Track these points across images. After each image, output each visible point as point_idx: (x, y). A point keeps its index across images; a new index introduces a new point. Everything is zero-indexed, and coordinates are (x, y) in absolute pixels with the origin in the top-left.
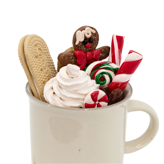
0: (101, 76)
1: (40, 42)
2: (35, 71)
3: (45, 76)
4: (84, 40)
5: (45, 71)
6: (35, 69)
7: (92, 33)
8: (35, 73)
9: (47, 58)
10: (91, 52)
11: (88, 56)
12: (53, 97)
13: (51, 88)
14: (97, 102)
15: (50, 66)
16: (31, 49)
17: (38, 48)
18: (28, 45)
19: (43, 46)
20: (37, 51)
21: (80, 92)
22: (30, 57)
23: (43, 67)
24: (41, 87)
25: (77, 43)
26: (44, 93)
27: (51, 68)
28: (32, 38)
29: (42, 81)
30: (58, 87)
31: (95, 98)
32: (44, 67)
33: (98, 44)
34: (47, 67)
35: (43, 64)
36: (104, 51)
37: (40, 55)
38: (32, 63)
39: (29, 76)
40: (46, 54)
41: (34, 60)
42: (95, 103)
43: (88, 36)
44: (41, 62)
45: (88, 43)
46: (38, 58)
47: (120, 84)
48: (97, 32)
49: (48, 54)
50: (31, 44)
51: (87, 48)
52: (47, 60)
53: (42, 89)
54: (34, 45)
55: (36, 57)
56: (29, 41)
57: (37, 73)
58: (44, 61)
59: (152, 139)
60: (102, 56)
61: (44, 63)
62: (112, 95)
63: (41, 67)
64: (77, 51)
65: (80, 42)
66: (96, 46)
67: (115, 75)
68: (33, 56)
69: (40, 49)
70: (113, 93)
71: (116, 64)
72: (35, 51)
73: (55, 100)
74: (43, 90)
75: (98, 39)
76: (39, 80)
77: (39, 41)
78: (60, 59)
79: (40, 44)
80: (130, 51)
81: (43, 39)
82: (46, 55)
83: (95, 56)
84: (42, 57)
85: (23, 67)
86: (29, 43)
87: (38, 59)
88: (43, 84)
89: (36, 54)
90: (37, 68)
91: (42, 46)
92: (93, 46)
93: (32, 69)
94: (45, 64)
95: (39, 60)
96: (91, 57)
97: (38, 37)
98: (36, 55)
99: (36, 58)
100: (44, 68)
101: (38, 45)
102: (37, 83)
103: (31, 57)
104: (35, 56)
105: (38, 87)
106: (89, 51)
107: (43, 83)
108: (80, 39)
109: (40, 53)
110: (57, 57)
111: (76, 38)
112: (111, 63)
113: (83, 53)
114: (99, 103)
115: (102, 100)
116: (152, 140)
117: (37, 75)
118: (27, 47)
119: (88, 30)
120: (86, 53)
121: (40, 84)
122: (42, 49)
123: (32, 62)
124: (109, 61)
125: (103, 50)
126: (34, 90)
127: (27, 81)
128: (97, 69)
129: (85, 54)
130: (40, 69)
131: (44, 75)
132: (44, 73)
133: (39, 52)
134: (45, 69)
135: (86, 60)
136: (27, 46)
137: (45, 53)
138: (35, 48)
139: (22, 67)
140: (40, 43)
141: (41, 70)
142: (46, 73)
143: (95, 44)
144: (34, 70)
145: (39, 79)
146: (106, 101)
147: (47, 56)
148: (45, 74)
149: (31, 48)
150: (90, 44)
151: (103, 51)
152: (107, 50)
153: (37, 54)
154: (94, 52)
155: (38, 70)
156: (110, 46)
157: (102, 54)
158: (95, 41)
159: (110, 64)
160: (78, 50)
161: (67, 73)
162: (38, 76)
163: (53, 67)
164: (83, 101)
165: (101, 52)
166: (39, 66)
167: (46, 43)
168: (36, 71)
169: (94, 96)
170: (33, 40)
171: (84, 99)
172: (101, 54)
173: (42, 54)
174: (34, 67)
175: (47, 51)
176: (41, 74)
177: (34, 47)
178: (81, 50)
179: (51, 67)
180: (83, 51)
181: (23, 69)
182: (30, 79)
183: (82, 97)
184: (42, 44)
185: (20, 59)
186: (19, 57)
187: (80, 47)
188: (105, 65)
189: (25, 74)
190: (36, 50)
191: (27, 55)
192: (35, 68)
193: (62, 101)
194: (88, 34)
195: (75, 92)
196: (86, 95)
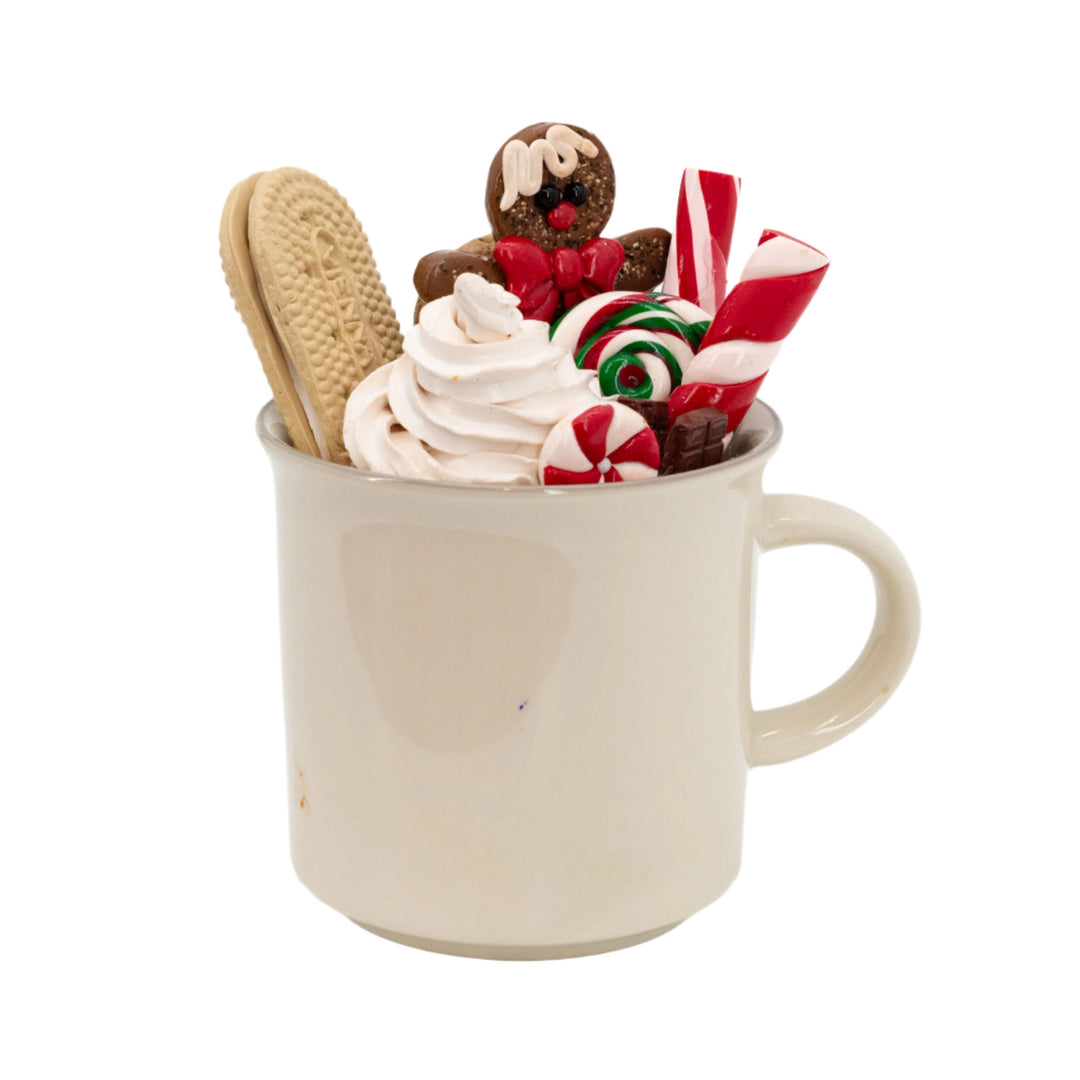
0: (625, 362)
1: (330, 205)
2: (302, 332)
3: (350, 362)
4: (544, 187)
5: (352, 341)
6: (304, 325)
7: (581, 157)
8: (303, 341)
9: (370, 296)
10: (580, 250)
11: (561, 267)
12: (391, 444)
13: (381, 403)
14: (605, 465)
15: (379, 322)
16: (281, 228)
17: (318, 229)
18: (270, 208)
19: (343, 227)
20: (314, 242)
21: (521, 412)
22: (279, 266)
23: (341, 322)
24: (330, 411)
25: (507, 202)
26: (346, 425)
27: (383, 334)
28: (289, 180)
29: (337, 382)
30: (416, 392)
31: (594, 440)
32: (345, 322)
33: (609, 212)
34: (361, 324)
35: (343, 308)
36: (642, 253)
37: (328, 266)
38: (286, 294)
39: (274, 362)
40: (358, 265)
41: (299, 282)
42: (595, 468)
43: (563, 170)
44: (330, 294)
45: (561, 207)
46: (319, 275)
47: (720, 391)
48: (603, 154)
49: (368, 267)
50: (283, 204)
51: (557, 230)
52: (361, 292)
53: (337, 422)
54: (296, 215)
55: (307, 271)
56: (268, 200)
57: (312, 344)
58: (350, 296)
59: (886, 690)
60: (632, 274)
61: (348, 304)
62: (681, 433)
63: (332, 320)
64: (505, 240)
65: (521, 197)
66: (603, 225)
67: (695, 351)
68: (291, 264)
69: (325, 237)
70: (686, 425)
71: (698, 304)
72: (305, 242)
73: (396, 455)
74: (341, 425)
75: (610, 190)
76: (321, 379)
77: (320, 199)
78: (427, 277)
79: (328, 217)
80: (765, 232)
81: (342, 193)
82: (358, 271)
83: (596, 272)
84: (337, 275)
85: (245, 319)
86: (274, 199)
87: (315, 280)
88: (342, 400)
89: (309, 258)
90: (314, 322)
91: (336, 225)
92: (590, 221)
93: (287, 323)
94: (350, 309)
95: (322, 287)
96: (579, 274)
97: (318, 182)
98: (306, 263)
99: (305, 276)
100: (350, 325)
101: (319, 219)
102: (312, 392)
103: (281, 267)
104: (300, 264)
105: (318, 409)
106: (569, 244)
107: (340, 395)
108: (524, 181)
109: (326, 255)
110: (413, 272)
111: (501, 177)
112: (675, 298)
113: (539, 255)
114: (613, 470)
115: (631, 451)
116: (886, 699)
117: (313, 352)
118: (265, 218)
119: (561, 137)
120: (551, 254)
121: (326, 398)
122: (337, 237)
123: (286, 289)
124: (666, 292)
125: (636, 245)
126: (297, 431)
127: (266, 394)
128: (607, 328)
129: (547, 259)
130: (326, 328)
131: (345, 356)
132: (345, 350)
133: (323, 252)
134: (352, 331)
135: (554, 287)
136: (265, 212)
137: (354, 260)
138: (304, 229)
139: (238, 316)
140: (327, 209)
141: (333, 335)
142: (359, 352)
143: (595, 214)
144: (296, 329)
145: (319, 371)
146: (649, 462)
147: (363, 276)
148: (354, 355)
149: (281, 222)
150: (573, 210)
151: (638, 248)
152: (657, 246)
153: (315, 256)
154: (593, 251)
155: (317, 329)
156: (671, 226)
157: (633, 265)
158: (596, 198)
159: (668, 304)
160: (513, 238)
161: (457, 323)
162: (316, 357)
163: (391, 331)
164: (538, 456)
165: (628, 256)
166: (320, 313)
167: (357, 217)
168: (306, 331)
169: (590, 431)
170: (293, 191)
171: (540, 447)
172: (626, 264)
173: (336, 263)
174: (295, 314)
175: (363, 254)
176: (334, 352)
177: (295, 221)
178: (525, 239)
179: (381, 327)
180: (534, 244)
181: (243, 329)
182: (278, 372)
183: (533, 438)
184: (335, 217)
185: (231, 279)
186: (224, 267)
187: (522, 222)
188: (648, 310)
189: (253, 354)
190: (307, 238)
191: (263, 254)
192: (300, 319)
193: (431, 460)
194: (561, 159)
195: (499, 412)
196: (551, 426)
